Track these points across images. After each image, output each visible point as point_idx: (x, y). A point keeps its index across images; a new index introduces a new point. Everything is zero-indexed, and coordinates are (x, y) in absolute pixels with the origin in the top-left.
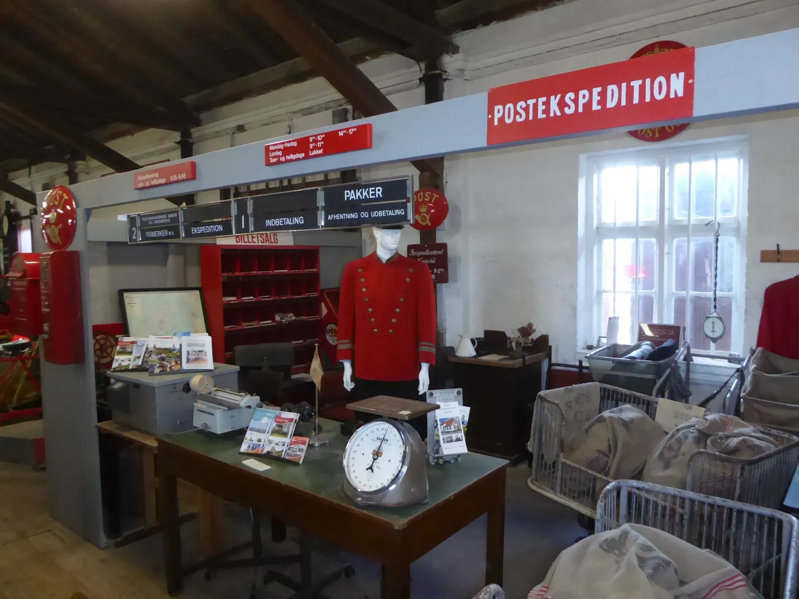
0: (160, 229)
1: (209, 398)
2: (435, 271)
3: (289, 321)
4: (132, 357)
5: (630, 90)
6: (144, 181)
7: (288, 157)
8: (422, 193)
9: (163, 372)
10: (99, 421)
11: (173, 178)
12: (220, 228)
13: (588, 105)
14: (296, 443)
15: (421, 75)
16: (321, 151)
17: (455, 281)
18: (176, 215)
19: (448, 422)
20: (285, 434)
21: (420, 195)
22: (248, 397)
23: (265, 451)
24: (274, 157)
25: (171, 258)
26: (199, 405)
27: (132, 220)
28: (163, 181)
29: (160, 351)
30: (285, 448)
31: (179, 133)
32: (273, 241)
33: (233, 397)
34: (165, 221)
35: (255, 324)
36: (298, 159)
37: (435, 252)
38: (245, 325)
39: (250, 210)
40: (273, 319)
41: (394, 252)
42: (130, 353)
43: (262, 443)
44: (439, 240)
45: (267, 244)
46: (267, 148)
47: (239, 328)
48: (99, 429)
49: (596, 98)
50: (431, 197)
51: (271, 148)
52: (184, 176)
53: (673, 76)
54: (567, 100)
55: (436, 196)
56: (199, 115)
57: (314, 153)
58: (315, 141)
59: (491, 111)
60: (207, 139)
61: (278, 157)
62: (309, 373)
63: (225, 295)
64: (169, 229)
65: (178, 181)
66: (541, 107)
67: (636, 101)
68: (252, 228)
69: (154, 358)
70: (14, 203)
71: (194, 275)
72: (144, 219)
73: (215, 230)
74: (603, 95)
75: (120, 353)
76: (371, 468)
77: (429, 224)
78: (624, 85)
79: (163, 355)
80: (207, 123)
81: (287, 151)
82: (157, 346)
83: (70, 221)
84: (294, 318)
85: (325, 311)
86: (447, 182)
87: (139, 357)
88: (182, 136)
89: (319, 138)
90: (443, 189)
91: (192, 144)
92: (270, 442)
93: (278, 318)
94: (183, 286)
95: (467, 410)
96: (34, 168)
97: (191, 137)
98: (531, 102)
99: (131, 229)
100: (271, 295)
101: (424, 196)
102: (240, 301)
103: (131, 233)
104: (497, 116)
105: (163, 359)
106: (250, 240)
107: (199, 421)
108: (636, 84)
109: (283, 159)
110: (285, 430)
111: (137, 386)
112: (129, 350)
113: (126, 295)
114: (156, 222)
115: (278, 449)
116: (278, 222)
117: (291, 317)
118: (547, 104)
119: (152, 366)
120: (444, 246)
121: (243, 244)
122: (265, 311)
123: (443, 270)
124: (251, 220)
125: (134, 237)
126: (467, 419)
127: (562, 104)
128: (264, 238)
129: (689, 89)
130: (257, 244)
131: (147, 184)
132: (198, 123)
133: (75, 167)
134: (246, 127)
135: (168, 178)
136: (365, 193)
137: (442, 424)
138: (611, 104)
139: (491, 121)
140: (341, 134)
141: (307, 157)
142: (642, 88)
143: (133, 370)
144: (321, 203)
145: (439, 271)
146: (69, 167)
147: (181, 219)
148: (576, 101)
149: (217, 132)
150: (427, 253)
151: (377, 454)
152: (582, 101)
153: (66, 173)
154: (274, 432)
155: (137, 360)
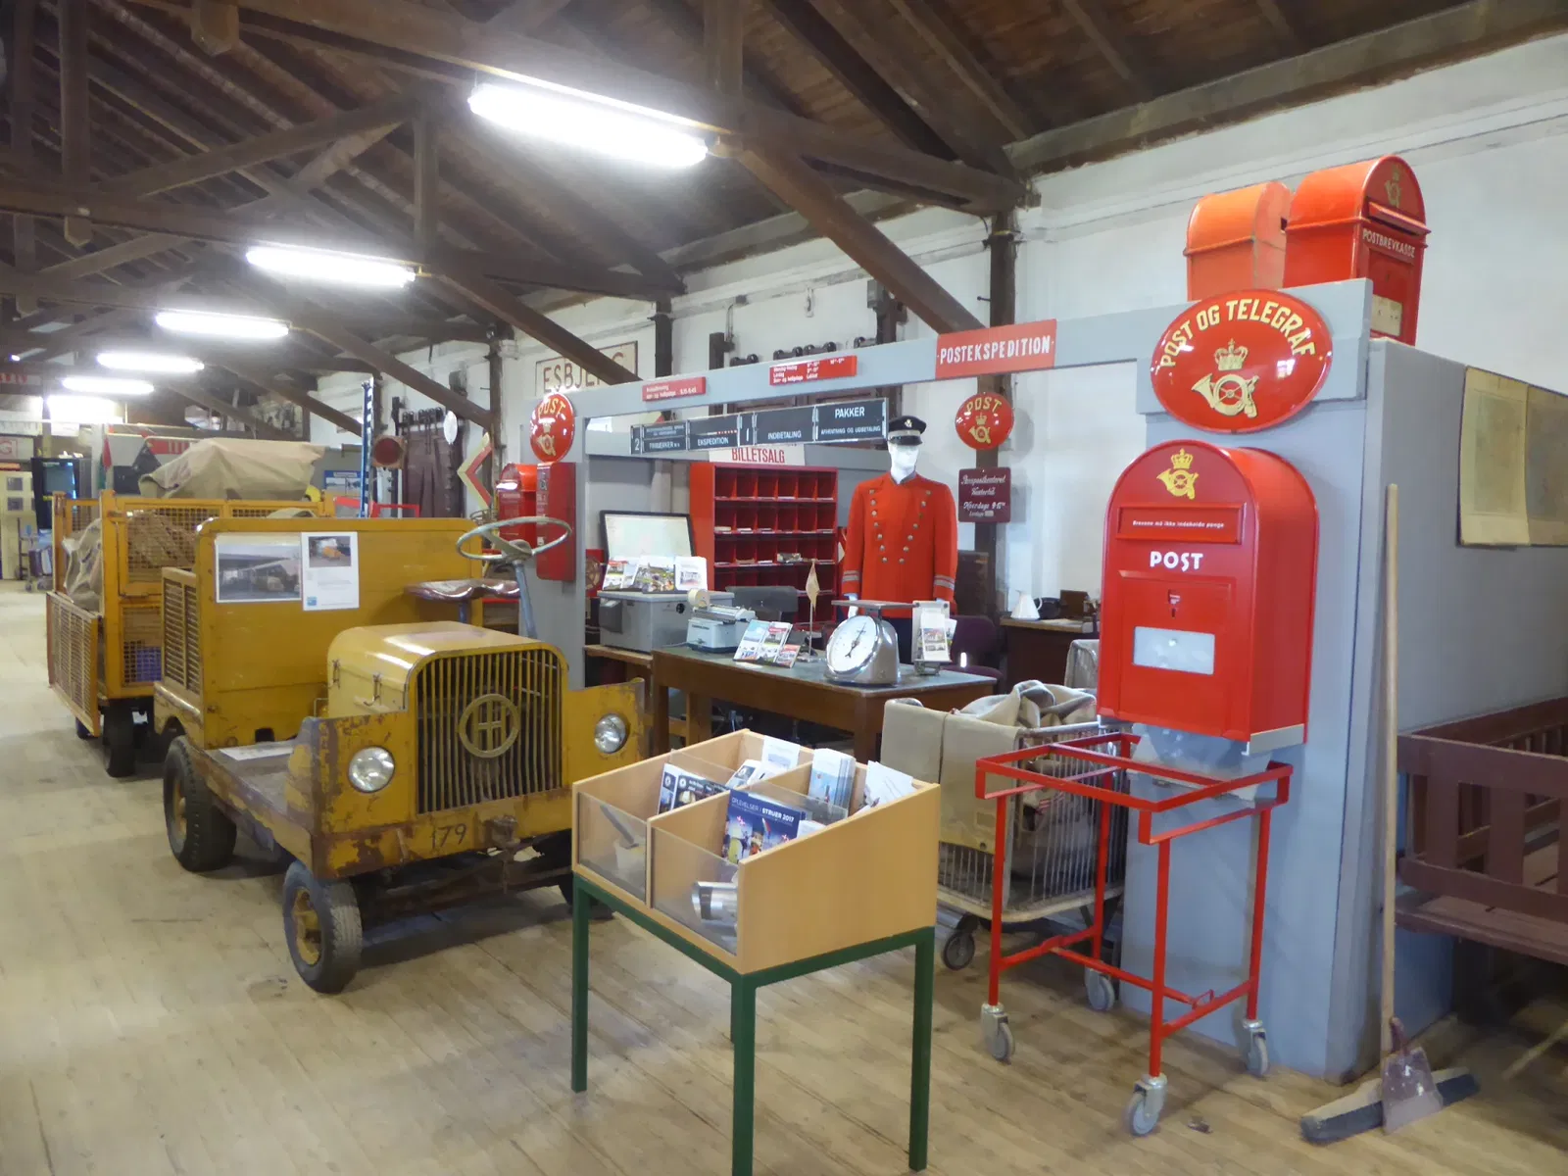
0: (668, 440)
1: (704, 613)
2: (994, 504)
3: (794, 563)
4: (623, 577)
5: (1021, 344)
6: (653, 393)
7: (789, 379)
8: (980, 399)
9: (657, 591)
10: (587, 643)
11: (683, 392)
12: (726, 440)
13: (997, 354)
14: (788, 650)
15: (985, 236)
16: (816, 376)
17: (1022, 519)
18: (682, 427)
19: (931, 632)
20: (779, 642)
21: (978, 402)
22: (743, 610)
23: (758, 657)
24: (777, 378)
25: (657, 476)
26: (694, 621)
27: (635, 431)
28: (673, 394)
29: (653, 570)
30: (777, 654)
31: (655, 305)
32: (778, 459)
33: (730, 610)
34: (671, 433)
35: (752, 563)
36: (797, 382)
37: (994, 480)
38: (740, 563)
39: (754, 424)
40: (774, 559)
41: (911, 471)
42: (621, 573)
43: (755, 651)
44: (1001, 464)
45: (771, 463)
46: (772, 369)
47: (732, 565)
48: (586, 652)
49: (1002, 349)
50: (992, 404)
51: (775, 370)
52: (694, 390)
53: (1044, 338)
54: (985, 349)
55: (998, 402)
56: (682, 278)
57: (810, 377)
58: (812, 367)
59: (939, 353)
60: (694, 314)
61: (781, 378)
62: (805, 589)
63: (718, 524)
64: (675, 440)
65: (688, 395)
66: (970, 353)
67: (1024, 353)
68: (755, 439)
69: (648, 576)
70: (404, 401)
71: (682, 499)
72: (648, 431)
73: (721, 442)
74: (1006, 346)
75: (611, 572)
76: (849, 655)
77: (989, 441)
78: (1018, 341)
79: (657, 575)
80: (693, 291)
81: (788, 373)
82: (651, 565)
83: (565, 431)
84: (800, 559)
85: (841, 553)
86: (1016, 383)
87: (631, 577)
88: (658, 310)
89: (815, 364)
90: (1011, 393)
91: (672, 320)
92: (763, 649)
93: (780, 558)
94: (668, 511)
95: (954, 623)
96: (436, 348)
97: (669, 311)
98: (964, 348)
99: (633, 441)
100: (773, 528)
101: (983, 403)
102: (734, 532)
103: (633, 445)
104: (943, 357)
105: (656, 578)
106: (750, 457)
107: (693, 637)
108: (1024, 341)
109: (785, 380)
110: (777, 638)
111: (631, 602)
112: (621, 570)
113: (607, 517)
114: (661, 434)
115: (770, 655)
116: (779, 435)
117: (797, 557)
118: (973, 350)
119: (646, 584)
120: (1006, 472)
121: (741, 462)
122: (765, 548)
123: (1004, 504)
124: (755, 433)
125: (637, 449)
126: (953, 632)
127: (982, 352)
128: (768, 455)
129: (1053, 348)
130: (758, 462)
131: (657, 396)
132: (681, 290)
133: (499, 348)
134: (749, 298)
135: (678, 391)
136: (851, 412)
137: (926, 633)
138: (1010, 355)
139: (938, 360)
140: (832, 362)
141: (805, 380)
142: (1028, 344)
143: (624, 590)
144: (815, 418)
145: (999, 505)
146: (491, 349)
147: (688, 431)
148: (990, 350)
149: (707, 304)
150: (985, 480)
151: (856, 643)
152: (993, 350)
153: (486, 357)
154: (768, 641)
155: (629, 580)
